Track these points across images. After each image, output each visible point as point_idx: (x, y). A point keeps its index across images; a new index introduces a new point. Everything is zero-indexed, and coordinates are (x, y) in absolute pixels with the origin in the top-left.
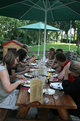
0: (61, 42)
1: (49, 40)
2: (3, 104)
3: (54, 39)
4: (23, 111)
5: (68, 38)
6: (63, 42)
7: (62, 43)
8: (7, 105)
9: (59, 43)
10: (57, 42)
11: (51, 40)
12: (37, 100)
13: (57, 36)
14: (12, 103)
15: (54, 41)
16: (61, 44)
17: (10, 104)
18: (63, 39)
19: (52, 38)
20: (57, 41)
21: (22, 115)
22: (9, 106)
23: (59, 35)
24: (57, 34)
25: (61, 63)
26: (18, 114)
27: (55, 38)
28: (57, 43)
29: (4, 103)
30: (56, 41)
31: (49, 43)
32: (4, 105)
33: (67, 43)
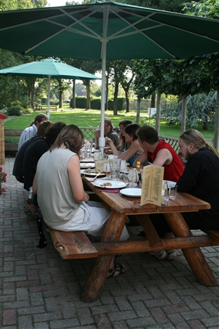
0: (72, 106)
1: (39, 102)
2: (73, 222)
3: (52, 100)
4: (116, 229)
5: (91, 96)
6: (77, 107)
7: (73, 108)
8: (80, 223)
9: (66, 110)
10: (60, 107)
11: (44, 101)
12: (148, 202)
13: (61, 89)
14: (88, 220)
15: (51, 104)
16: (73, 112)
17: (86, 220)
18: (78, 100)
19: (45, 97)
20: (60, 104)
21: (114, 236)
22: (83, 225)
23: (66, 88)
24: (60, 85)
25: (148, 145)
26: (108, 234)
27: (54, 96)
28: (61, 109)
29: (73, 220)
30: (57, 104)
31: (39, 110)
32: (74, 225)
33: (88, 108)
